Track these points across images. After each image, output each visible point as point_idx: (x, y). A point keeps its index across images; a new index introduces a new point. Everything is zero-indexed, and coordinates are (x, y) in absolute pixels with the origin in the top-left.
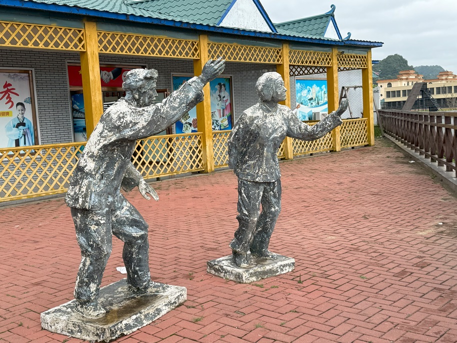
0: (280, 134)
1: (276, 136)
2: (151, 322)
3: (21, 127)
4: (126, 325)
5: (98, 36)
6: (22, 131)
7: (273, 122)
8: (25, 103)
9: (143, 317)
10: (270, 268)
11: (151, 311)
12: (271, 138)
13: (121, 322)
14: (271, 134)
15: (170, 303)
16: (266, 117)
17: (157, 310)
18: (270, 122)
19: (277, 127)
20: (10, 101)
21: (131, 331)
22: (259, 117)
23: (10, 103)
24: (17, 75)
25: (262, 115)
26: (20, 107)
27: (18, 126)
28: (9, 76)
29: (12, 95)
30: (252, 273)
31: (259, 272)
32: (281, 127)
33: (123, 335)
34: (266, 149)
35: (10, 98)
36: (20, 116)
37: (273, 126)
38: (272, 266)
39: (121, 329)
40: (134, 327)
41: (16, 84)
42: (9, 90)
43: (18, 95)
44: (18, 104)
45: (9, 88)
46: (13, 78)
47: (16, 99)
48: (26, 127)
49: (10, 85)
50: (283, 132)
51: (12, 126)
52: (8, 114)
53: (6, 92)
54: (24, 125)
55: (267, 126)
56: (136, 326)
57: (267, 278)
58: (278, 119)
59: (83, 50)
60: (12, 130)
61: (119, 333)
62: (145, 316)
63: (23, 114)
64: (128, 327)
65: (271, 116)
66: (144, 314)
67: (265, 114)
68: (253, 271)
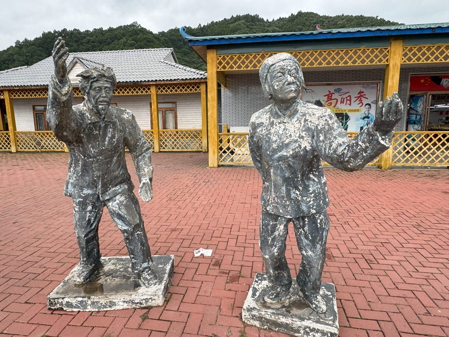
0: (291, 153)
1: (285, 154)
2: (97, 310)
3: (366, 119)
4: (68, 302)
5: (404, 50)
6: (366, 122)
7: (281, 132)
8: (371, 104)
9: (89, 302)
10: (288, 322)
11: (103, 301)
12: (276, 156)
13: (63, 298)
14: (275, 151)
15: (132, 302)
16: (272, 124)
17: (111, 302)
18: (277, 133)
19: (287, 141)
20: (361, 102)
21: (70, 310)
22: (263, 123)
23: (361, 104)
24: (369, 86)
25: (268, 122)
26: (367, 106)
27: (364, 118)
28: (363, 87)
29: (363, 99)
30: (255, 316)
31: (266, 319)
32: (296, 141)
33: (62, 309)
34: (272, 170)
35: (362, 101)
36: (367, 112)
37: (280, 139)
38: (291, 322)
39: (61, 304)
40: (75, 307)
41: (367, 92)
42: (361, 96)
43: (367, 99)
44: (366, 105)
45: (362, 94)
46: (366, 88)
47: (365, 101)
48: (370, 119)
49: (363, 92)
50: (297, 150)
51: (360, 118)
52: (358, 110)
53: (359, 97)
54: (368, 117)
55: (269, 138)
56: (78, 307)
57: (278, 332)
58: (292, 129)
59: (386, 63)
60: (359, 120)
61: (58, 306)
62: (93, 303)
63: (369, 111)
64: (69, 305)
65: (279, 123)
66: (92, 300)
67: (272, 119)
68: (257, 314)
